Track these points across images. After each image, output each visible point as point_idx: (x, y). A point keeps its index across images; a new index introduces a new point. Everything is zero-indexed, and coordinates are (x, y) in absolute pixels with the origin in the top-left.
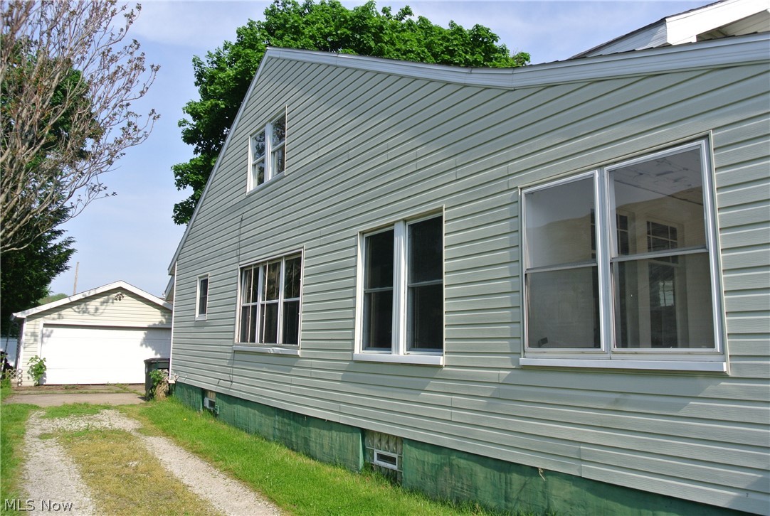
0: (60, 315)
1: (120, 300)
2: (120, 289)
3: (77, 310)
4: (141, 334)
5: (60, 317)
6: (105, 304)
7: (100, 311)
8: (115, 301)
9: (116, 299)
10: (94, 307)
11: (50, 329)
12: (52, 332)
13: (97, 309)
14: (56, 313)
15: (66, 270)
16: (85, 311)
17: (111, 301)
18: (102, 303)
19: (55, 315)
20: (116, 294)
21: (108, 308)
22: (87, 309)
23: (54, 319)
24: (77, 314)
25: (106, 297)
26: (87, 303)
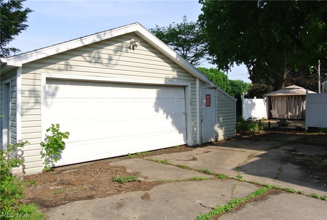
0: (67, 65)
1: (133, 49)
2: (135, 35)
3: (88, 59)
4: (153, 93)
5: (68, 67)
6: (119, 53)
7: (113, 62)
8: (129, 50)
9: (130, 48)
10: (107, 56)
11: (53, 86)
12: (56, 89)
13: (110, 59)
14: (63, 63)
15: (22, 31)
16: (98, 60)
17: (124, 49)
18: (116, 51)
19: (61, 64)
20: (129, 42)
21: (122, 58)
22: (99, 58)
23: (59, 70)
24: (88, 64)
25: (120, 44)
26: (99, 50)
